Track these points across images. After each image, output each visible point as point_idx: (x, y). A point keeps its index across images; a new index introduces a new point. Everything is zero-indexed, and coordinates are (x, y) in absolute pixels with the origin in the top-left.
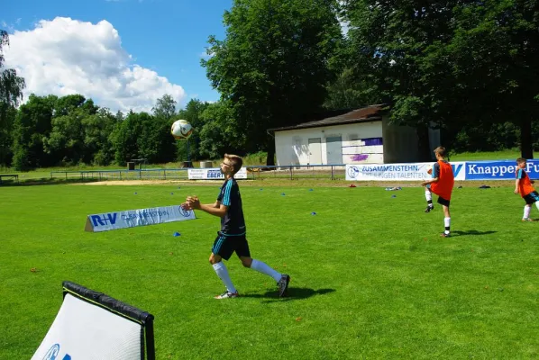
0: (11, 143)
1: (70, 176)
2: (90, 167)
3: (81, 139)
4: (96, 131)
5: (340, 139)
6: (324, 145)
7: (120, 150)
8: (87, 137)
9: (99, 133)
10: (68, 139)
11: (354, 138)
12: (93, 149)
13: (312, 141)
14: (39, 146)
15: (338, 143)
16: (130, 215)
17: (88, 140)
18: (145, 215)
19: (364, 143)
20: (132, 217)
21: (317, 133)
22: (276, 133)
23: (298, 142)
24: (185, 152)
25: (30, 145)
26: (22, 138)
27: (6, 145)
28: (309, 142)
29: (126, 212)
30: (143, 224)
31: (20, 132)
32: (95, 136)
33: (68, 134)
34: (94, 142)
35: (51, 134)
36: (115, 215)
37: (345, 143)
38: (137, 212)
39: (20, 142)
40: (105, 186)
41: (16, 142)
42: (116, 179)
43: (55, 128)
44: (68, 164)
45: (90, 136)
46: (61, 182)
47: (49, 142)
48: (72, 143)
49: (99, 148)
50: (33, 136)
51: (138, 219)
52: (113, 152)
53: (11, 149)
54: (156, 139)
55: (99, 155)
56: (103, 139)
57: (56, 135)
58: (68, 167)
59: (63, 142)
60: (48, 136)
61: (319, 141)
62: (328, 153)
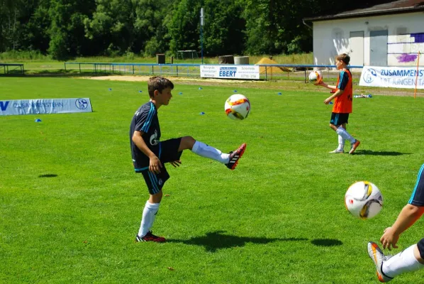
0: (49, 25)
1: (85, 68)
2: (140, 59)
3: (130, 22)
4: (149, 12)
5: (385, 33)
6: (367, 39)
7: (177, 38)
8: (138, 19)
9: (152, 15)
10: (115, 22)
11: (401, 32)
12: (144, 35)
13: (353, 34)
14: (80, 29)
15: (383, 37)
16: (22, 104)
17: (139, 23)
18: (38, 105)
19: (413, 39)
20: (24, 106)
21: (359, 25)
22: (314, 23)
23: (339, 35)
24: (257, 42)
25: (70, 27)
26: (60, 18)
27: (43, 26)
28: (351, 37)
29: (19, 101)
30: (34, 113)
31: (58, 10)
32: (148, 18)
33: (114, 15)
34: (146, 27)
35: (95, 15)
36: (7, 103)
37: (392, 38)
38: (30, 102)
39: (59, 24)
40: (108, 80)
41: (54, 23)
42: (128, 74)
43: (99, 7)
44: (114, 53)
45: (141, 18)
46: (75, 74)
47: (91, 25)
48: (119, 26)
49: (152, 34)
50: (73, 17)
51: (30, 107)
52: (168, 40)
53: (48, 31)
54: (221, 24)
55: (152, 43)
56: (156, 23)
57: (100, 15)
58: (114, 57)
59: (108, 25)
60: (91, 17)
61: (362, 34)
62: (371, 51)
